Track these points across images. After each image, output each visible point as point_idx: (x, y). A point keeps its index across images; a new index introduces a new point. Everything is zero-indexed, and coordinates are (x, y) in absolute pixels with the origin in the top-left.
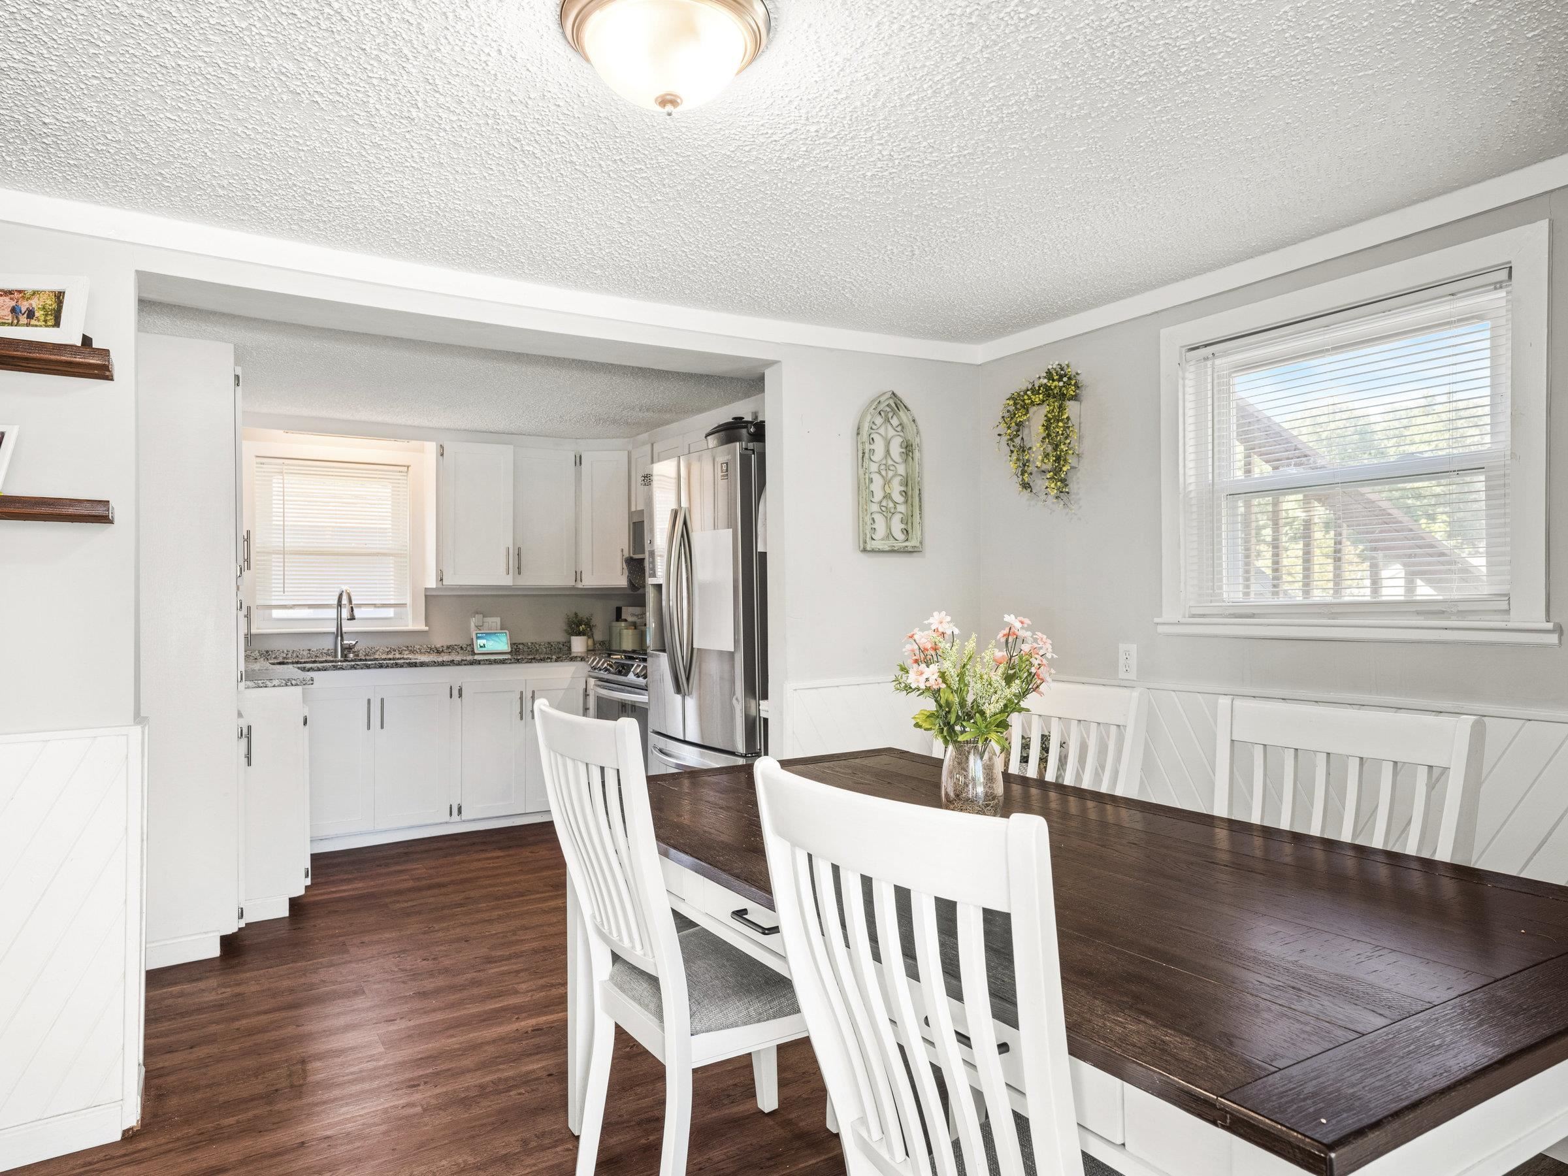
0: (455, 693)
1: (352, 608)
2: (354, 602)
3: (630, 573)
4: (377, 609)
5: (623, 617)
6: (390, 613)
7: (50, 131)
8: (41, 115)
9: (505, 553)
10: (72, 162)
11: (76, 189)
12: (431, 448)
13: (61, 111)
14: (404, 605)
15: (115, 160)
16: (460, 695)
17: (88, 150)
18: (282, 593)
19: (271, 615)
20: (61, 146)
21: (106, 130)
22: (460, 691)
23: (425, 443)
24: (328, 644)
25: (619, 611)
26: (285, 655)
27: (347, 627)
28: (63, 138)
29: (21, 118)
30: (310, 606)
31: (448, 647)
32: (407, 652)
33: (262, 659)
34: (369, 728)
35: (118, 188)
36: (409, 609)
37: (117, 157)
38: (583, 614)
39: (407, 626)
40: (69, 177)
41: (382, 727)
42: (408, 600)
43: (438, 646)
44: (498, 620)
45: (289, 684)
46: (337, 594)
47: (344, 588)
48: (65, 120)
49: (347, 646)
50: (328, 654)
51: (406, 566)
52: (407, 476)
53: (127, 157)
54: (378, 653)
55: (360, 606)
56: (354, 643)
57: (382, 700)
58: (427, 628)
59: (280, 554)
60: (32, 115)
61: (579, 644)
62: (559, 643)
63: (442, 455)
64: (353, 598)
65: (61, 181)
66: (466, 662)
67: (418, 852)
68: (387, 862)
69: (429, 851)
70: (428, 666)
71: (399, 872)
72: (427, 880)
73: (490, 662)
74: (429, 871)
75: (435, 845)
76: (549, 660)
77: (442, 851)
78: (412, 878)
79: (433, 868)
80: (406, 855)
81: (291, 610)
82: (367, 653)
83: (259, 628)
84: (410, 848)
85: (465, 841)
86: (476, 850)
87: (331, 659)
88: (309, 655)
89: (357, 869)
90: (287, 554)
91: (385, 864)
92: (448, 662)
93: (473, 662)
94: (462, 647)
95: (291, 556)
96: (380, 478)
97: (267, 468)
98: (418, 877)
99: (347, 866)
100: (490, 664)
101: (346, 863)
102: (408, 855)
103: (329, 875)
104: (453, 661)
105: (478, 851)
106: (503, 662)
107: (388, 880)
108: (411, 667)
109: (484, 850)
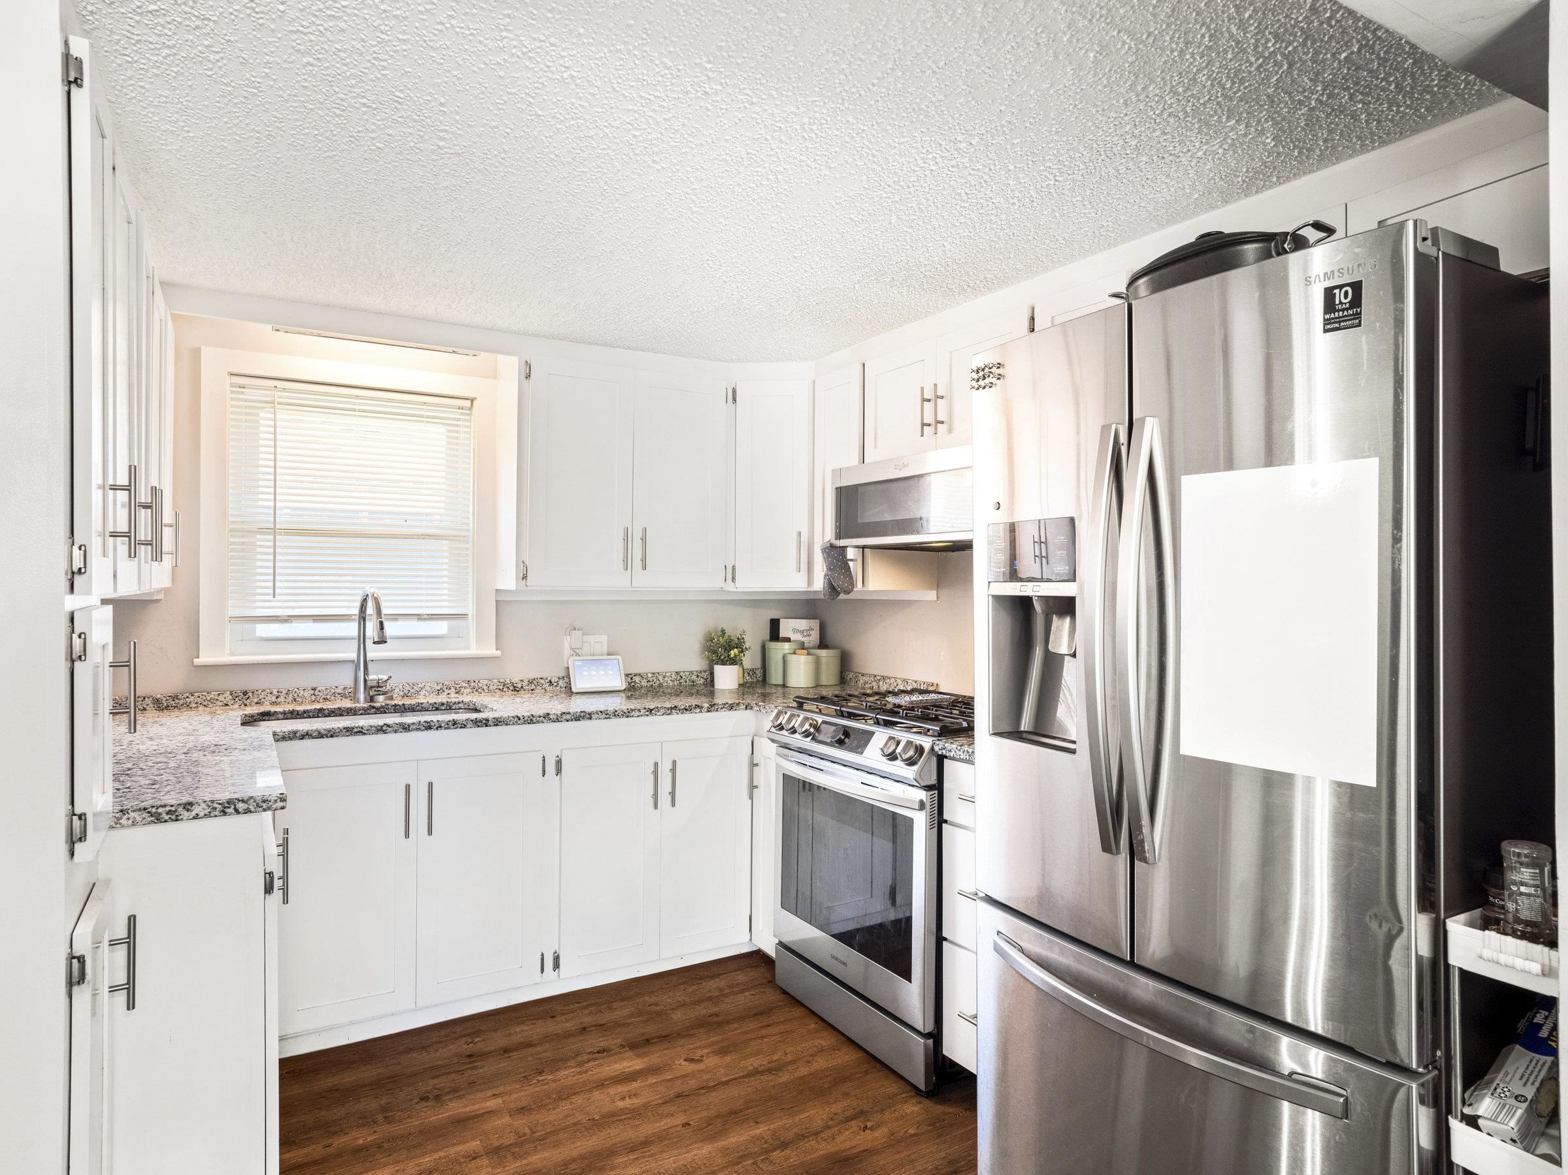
0: (551, 767)
1: (381, 623)
2: (384, 611)
3: (829, 569)
4: (421, 623)
5: (782, 634)
6: (441, 627)
9: (622, 536)
12: (510, 366)
14: (463, 616)
16: (559, 771)
18: (271, 597)
19: (254, 631)
22: (559, 763)
23: (500, 357)
24: (344, 678)
25: (775, 625)
26: (274, 699)
27: (374, 652)
30: (317, 618)
31: (530, 682)
32: (468, 690)
33: (237, 706)
34: (407, 835)
36: (471, 623)
38: (732, 632)
39: (468, 648)
41: (430, 832)
42: (470, 610)
43: (515, 680)
44: (604, 639)
45: (231, 810)
46: (359, 599)
47: (370, 589)
49: (375, 684)
50: (343, 696)
51: (467, 555)
52: (470, 415)
54: (423, 693)
55: (395, 617)
56: (385, 678)
57: (430, 785)
58: (499, 653)
59: (269, 534)
61: (727, 678)
62: (691, 672)
63: (528, 376)
64: (383, 605)
66: (568, 717)
67: (491, 1053)
68: (438, 1086)
69: (510, 1052)
70: (507, 724)
71: (462, 1122)
72: (516, 1157)
73: (607, 715)
74: (516, 1123)
75: (518, 1030)
76: (698, 710)
77: (532, 1050)
78: (486, 1147)
79: (522, 1110)
80: (470, 1063)
81: (286, 625)
82: (407, 692)
83: (232, 654)
84: (476, 1040)
85: (567, 1021)
86: (591, 1050)
87: (347, 704)
88: (313, 697)
89: (384, 1109)
90: (280, 534)
91: (436, 1092)
92: (540, 717)
93: (580, 716)
94: (550, 682)
95: (286, 537)
96: (428, 417)
97: (249, 394)
98: (497, 1143)
99: (365, 1099)
100: (606, 718)
101: (364, 1086)
102: (474, 1062)
103: (332, 1129)
104: (548, 714)
105: (594, 1053)
106: (627, 714)
107: (442, 1154)
108: (479, 726)
109: (604, 1051)
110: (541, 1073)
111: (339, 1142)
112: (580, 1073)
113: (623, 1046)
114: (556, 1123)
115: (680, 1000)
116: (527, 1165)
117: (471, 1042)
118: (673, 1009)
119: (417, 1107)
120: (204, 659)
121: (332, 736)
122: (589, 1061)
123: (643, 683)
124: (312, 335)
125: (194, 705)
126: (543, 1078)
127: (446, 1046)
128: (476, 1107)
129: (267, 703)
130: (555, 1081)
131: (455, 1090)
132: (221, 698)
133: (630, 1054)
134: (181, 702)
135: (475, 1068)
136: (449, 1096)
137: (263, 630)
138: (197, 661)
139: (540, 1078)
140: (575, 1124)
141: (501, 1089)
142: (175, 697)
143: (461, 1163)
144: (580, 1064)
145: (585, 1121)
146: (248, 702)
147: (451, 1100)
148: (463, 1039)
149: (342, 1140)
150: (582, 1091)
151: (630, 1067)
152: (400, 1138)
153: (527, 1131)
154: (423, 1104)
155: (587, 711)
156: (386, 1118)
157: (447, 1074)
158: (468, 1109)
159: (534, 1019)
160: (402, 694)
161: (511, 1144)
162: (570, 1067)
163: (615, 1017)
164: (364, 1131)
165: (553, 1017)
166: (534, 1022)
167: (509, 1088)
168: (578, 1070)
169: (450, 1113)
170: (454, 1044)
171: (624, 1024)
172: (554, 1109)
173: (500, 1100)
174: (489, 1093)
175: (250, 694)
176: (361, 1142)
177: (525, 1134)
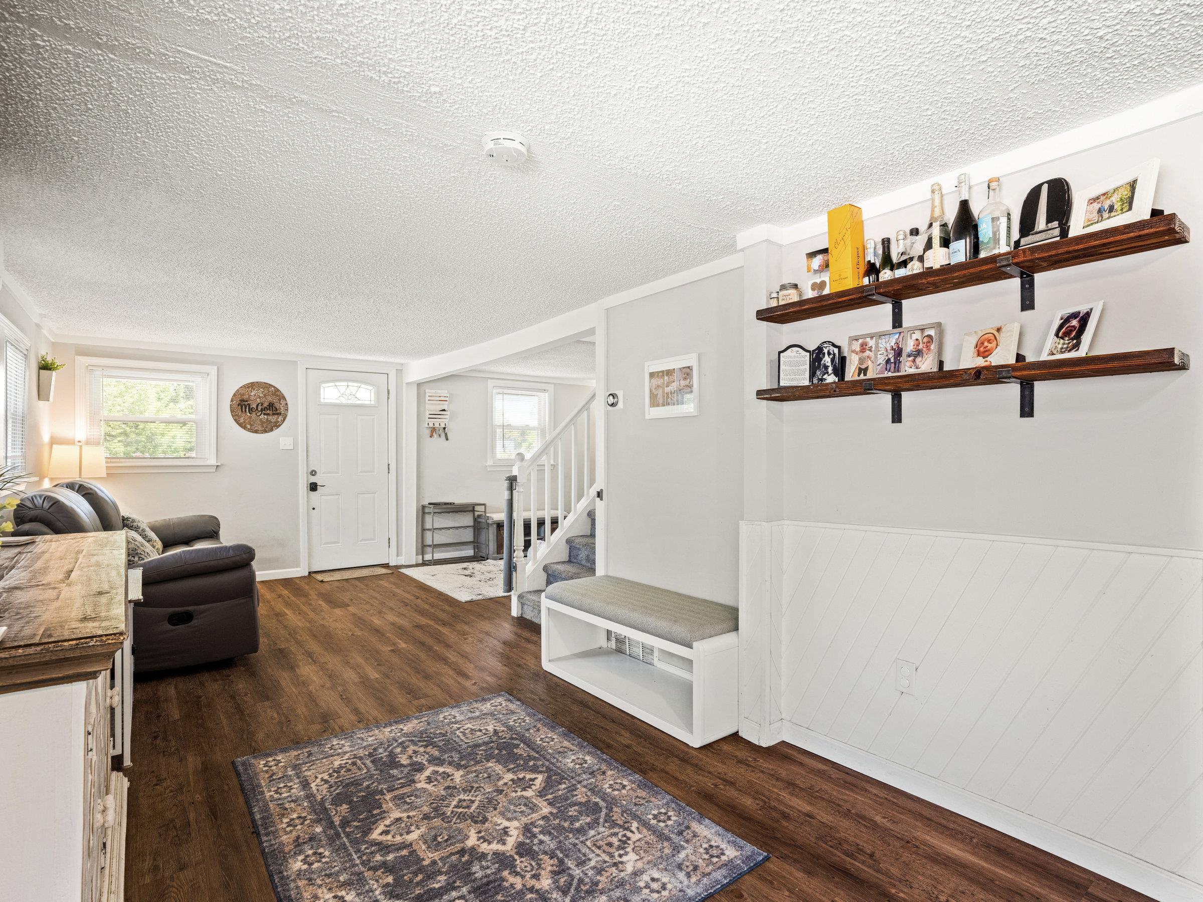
7: (1107, 43)
8: (1096, 31)
10: (1136, 63)
11: (1149, 87)
13: (1108, 15)
15: (1172, 34)
17: (1145, 40)
20: (1121, 52)
21: (1152, 6)
28: (1120, 42)
29: (1082, 46)
35: (1186, 64)
37: (1173, 30)
40: (1139, 80)
48: (1114, 23)
53: (1183, 22)
60: (1088, 38)
65: (1135, 87)
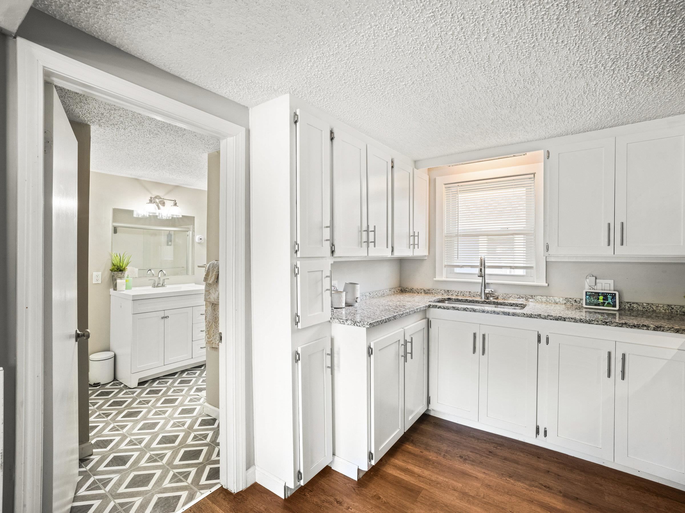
0: (543, 340)
4: (511, 269)
6: (522, 272)
12: (540, 155)
14: (531, 268)
16: (548, 342)
18: (457, 259)
19: (454, 270)
22: (547, 339)
23: (534, 152)
26: (457, 294)
30: (472, 267)
31: (564, 300)
33: (445, 295)
34: (474, 352)
36: (535, 271)
39: (533, 282)
41: (483, 354)
42: (534, 265)
44: (611, 282)
49: (488, 292)
51: (533, 241)
52: (534, 180)
56: (494, 291)
57: (484, 335)
58: (547, 285)
59: (456, 236)
63: (548, 158)
66: (551, 317)
67: (498, 456)
68: (469, 456)
69: (507, 461)
70: (518, 316)
71: (464, 474)
72: (469, 502)
73: (575, 320)
74: (481, 489)
75: (518, 454)
76: (645, 328)
77: (516, 465)
78: (462, 489)
79: (488, 486)
80: (488, 455)
81: (462, 269)
82: (504, 297)
83: (447, 278)
84: (498, 448)
85: (543, 463)
86: (542, 483)
87: (478, 299)
88: (469, 295)
89: (447, 452)
90: (460, 236)
91: (467, 457)
92: (536, 315)
93: (558, 318)
94: (575, 301)
95: (462, 238)
96: (515, 185)
97: (453, 189)
98: (467, 491)
99: (445, 445)
100: (574, 322)
101: (449, 440)
102: (489, 455)
103: (428, 448)
104: (540, 315)
105: (543, 485)
106: (590, 322)
107: (447, 480)
108: (505, 315)
109: (549, 488)
110: (510, 477)
111: (426, 453)
112: (527, 489)
113: (560, 492)
114: (496, 501)
115: (620, 492)
116: (469, 508)
117: (495, 447)
118: (609, 494)
119: (456, 458)
120: (438, 278)
121: (448, 309)
122: (536, 487)
123: (639, 308)
124: (460, 165)
125: (434, 293)
126: (509, 480)
127: (486, 443)
128: (474, 472)
129: (455, 295)
130: (513, 484)
131: (473, 461)
132: (441, 292)
133: (561, 498)
134: (431, 292)
135: (488, 458)
136: (469, 462)
137: (457, 270)
138: (435, 279)
139: (508, 479)
140: (503, 508)
141: (489, 472)
142: (429, 290)
143: (449, 488)
144: (530, 486)
145: (508, 510)
146: (449, 294)
147: (468, 463)
148: (494, 444)
149: (427, 453)
150: (520, 497)
151: (554, 504)
152: (441, 465)
153: (482, 495)
154: (459, 459)
155: (563, 316)
156: (444, 455)
157: (477, 453)
158: (470, 471)
159: (529, 453)
160: (502, 298)
161: (471, 496)
162: (525, 484)
163: (570, 476)
164: (435, 455)
165: (538, 458)
166: (529, 455)
167: (492, 474)
168: (527, 487)
169: (464, 468)
170: (489, 444)
171: (572, 483)
172: (501, 495)
173: (484, 476)
174: (483, 471)
175: (450, 291)
176: (430, 457)
177: (480, 496)
